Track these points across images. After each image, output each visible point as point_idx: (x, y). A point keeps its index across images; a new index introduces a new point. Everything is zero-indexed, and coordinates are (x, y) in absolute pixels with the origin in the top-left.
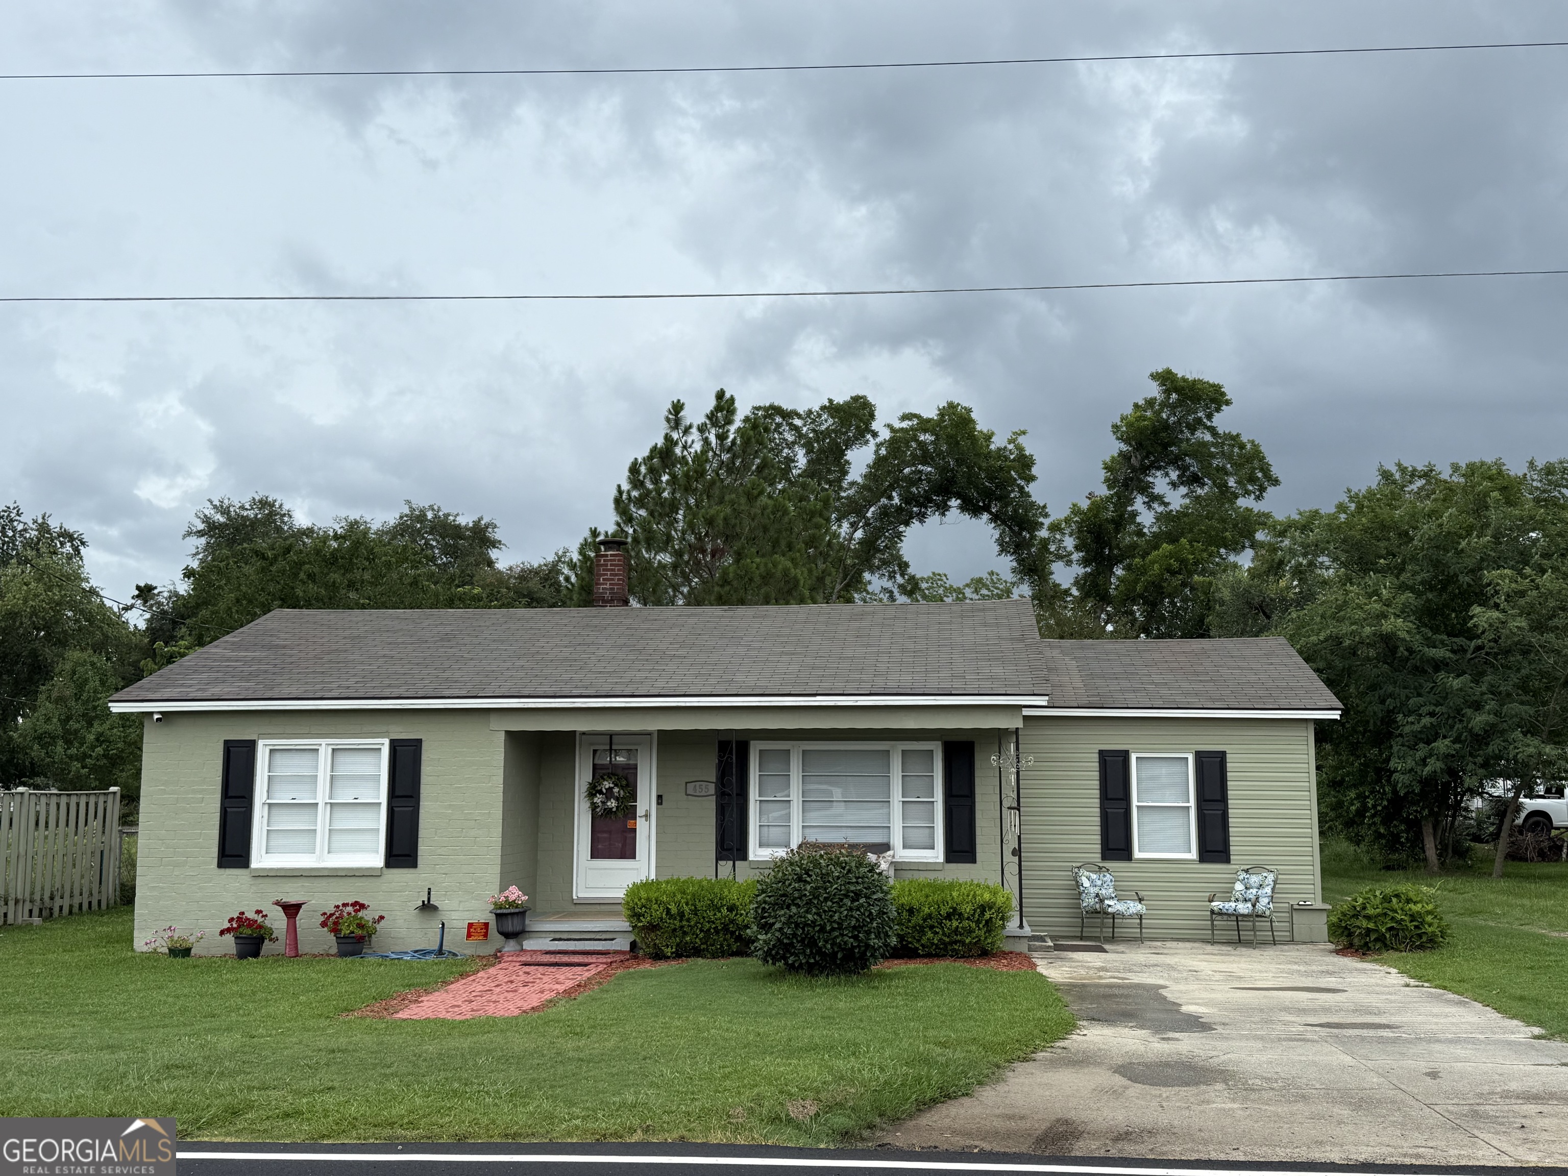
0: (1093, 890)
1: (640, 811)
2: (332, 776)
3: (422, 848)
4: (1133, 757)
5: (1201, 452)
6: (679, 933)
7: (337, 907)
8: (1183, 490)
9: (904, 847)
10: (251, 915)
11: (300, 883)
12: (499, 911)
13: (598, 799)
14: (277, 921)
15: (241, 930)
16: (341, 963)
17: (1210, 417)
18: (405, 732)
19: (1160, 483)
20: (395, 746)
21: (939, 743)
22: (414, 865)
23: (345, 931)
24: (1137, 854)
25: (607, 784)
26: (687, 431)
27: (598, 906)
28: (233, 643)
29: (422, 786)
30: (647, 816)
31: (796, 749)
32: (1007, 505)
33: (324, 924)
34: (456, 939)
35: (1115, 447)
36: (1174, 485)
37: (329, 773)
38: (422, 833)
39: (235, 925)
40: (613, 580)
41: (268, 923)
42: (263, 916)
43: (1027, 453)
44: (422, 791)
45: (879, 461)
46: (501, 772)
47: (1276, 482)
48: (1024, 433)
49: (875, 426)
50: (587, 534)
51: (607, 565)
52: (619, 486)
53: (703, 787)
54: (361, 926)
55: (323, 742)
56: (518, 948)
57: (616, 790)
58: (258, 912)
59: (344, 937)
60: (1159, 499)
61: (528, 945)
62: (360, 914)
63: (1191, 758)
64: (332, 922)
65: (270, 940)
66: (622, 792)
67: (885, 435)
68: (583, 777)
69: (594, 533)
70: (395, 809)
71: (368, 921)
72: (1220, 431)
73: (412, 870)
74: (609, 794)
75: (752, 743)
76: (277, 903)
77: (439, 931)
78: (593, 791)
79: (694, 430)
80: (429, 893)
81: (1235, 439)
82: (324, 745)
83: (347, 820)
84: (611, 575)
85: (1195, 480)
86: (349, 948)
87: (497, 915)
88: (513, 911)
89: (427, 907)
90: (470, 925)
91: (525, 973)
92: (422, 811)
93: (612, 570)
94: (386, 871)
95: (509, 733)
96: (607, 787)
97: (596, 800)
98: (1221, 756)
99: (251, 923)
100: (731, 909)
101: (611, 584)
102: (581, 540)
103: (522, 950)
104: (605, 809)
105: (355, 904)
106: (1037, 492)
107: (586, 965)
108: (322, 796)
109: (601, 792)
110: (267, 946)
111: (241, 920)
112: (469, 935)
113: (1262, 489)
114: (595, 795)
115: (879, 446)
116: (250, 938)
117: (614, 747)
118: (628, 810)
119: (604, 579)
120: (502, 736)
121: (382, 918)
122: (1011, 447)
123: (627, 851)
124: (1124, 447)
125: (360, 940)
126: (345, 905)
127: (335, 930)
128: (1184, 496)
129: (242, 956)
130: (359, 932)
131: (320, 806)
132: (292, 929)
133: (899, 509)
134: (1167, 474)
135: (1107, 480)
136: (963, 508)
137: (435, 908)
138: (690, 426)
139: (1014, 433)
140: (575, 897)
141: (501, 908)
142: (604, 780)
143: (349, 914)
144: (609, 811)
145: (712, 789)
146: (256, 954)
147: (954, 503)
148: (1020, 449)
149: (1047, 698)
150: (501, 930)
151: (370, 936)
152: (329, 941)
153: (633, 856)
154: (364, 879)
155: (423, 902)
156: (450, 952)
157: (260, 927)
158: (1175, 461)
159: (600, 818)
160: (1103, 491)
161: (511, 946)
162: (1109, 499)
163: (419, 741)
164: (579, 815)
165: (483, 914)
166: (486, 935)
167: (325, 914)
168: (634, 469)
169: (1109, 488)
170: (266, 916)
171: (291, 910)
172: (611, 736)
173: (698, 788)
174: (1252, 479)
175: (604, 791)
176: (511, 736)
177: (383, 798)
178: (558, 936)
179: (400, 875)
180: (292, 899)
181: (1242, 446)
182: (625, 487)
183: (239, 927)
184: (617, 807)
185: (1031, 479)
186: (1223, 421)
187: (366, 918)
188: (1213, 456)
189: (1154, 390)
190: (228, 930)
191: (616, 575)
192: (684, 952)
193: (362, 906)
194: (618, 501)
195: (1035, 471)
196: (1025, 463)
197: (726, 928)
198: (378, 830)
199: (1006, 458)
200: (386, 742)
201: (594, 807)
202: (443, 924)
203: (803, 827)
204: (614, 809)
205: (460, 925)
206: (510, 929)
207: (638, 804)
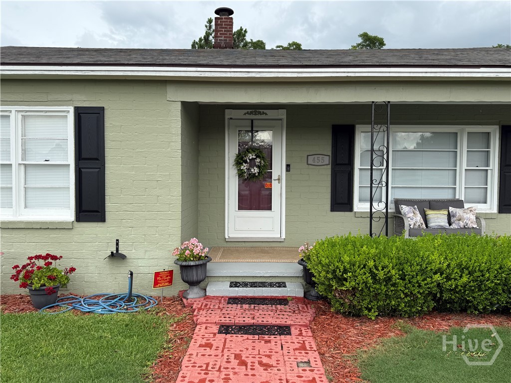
1: (275, 176)
2: (23, 140)
3: (110, 205)
7: (30, 259)
12: (184, 264)
13: (244, 167)
18: (88, 99)
20: (79, 113)
21: (497, 127)
22: (103, 219)
23: (37, 284)
25: (251, 156)
27: (243, 244)
29: (106, 150)
30: (279, 180)
33: (16, 277)
34: (144, 286)
37: (20, 137)
38: (109, 192)
44: (106, 154)
46: (179, 139)
51: (222, 25)
53: (320, 159)
54: (52, 278)
55: (12, 108)
56: (202, 293)
57: (258, 160)
59: (35, 290)
61: (210, 291)
62: (52, 266)
64: (23, 275)
66: (262, 162)
68: (231, 152)
70: (82, 170)
71: (60, 273)
73: (100, 224)
74: (252, 163)
75: (357, 126)
77: (128, 277)
78: (240, 161)
80: (117, 244)
82: (13, 112)
83: (39, 179)
86: (42, 299)
87: (182, 267)
88: (197, 263)
89: (116, 256)
90: (157, 274)
92: (107, 172)
94: (77, 225)
95: (184, 104)
96: (251, 158)
97: (242, 167)
101: (224, 37)
103: (206, 297)
104: (250, 174)
105: (48, 256)
108: (15, 158)
109: (246, 162)
112: (156, 283)
114: (241, 164)
117: (254, 129)
118: (266, 173)
119: (220, 34)
120: (179, 106)
121: (73, 270)
123: (265, 204)
125: (53, 291)
126: (37, 258)
127: (26, 283)
130: (50, 284)
131: (14, 167)
137: (123, 257)
140: (227, 237)
141: (185, 260)
142: (249, 152)
143: (41, 266)
144: (252, 176)
145: (327, 160)
150: (185, 278)
151: (61, 288)
153: (270, 208)
154: (57, 231)
155: (112, 253)
156: (138, 296)
159: (245, 179)
161: (194, 294)
163: (102, 110)
164: (229, 178)
165: (166, 261)
166: (170, 282)
167: (17, 266)
172: (252, 120)
173: (316, 159)
175: (248, 161)
177: (71, 160)
179: (90, 229)
184: (259, 173)
187: (58, 270)
193: (55, 258)
198: (68, 188)
200: (71, 109)
201: (241, 174)
202: (132, 274)
204: (257, 175)
205: (146, 270)
206: (195, 278)
207: (272, 171)
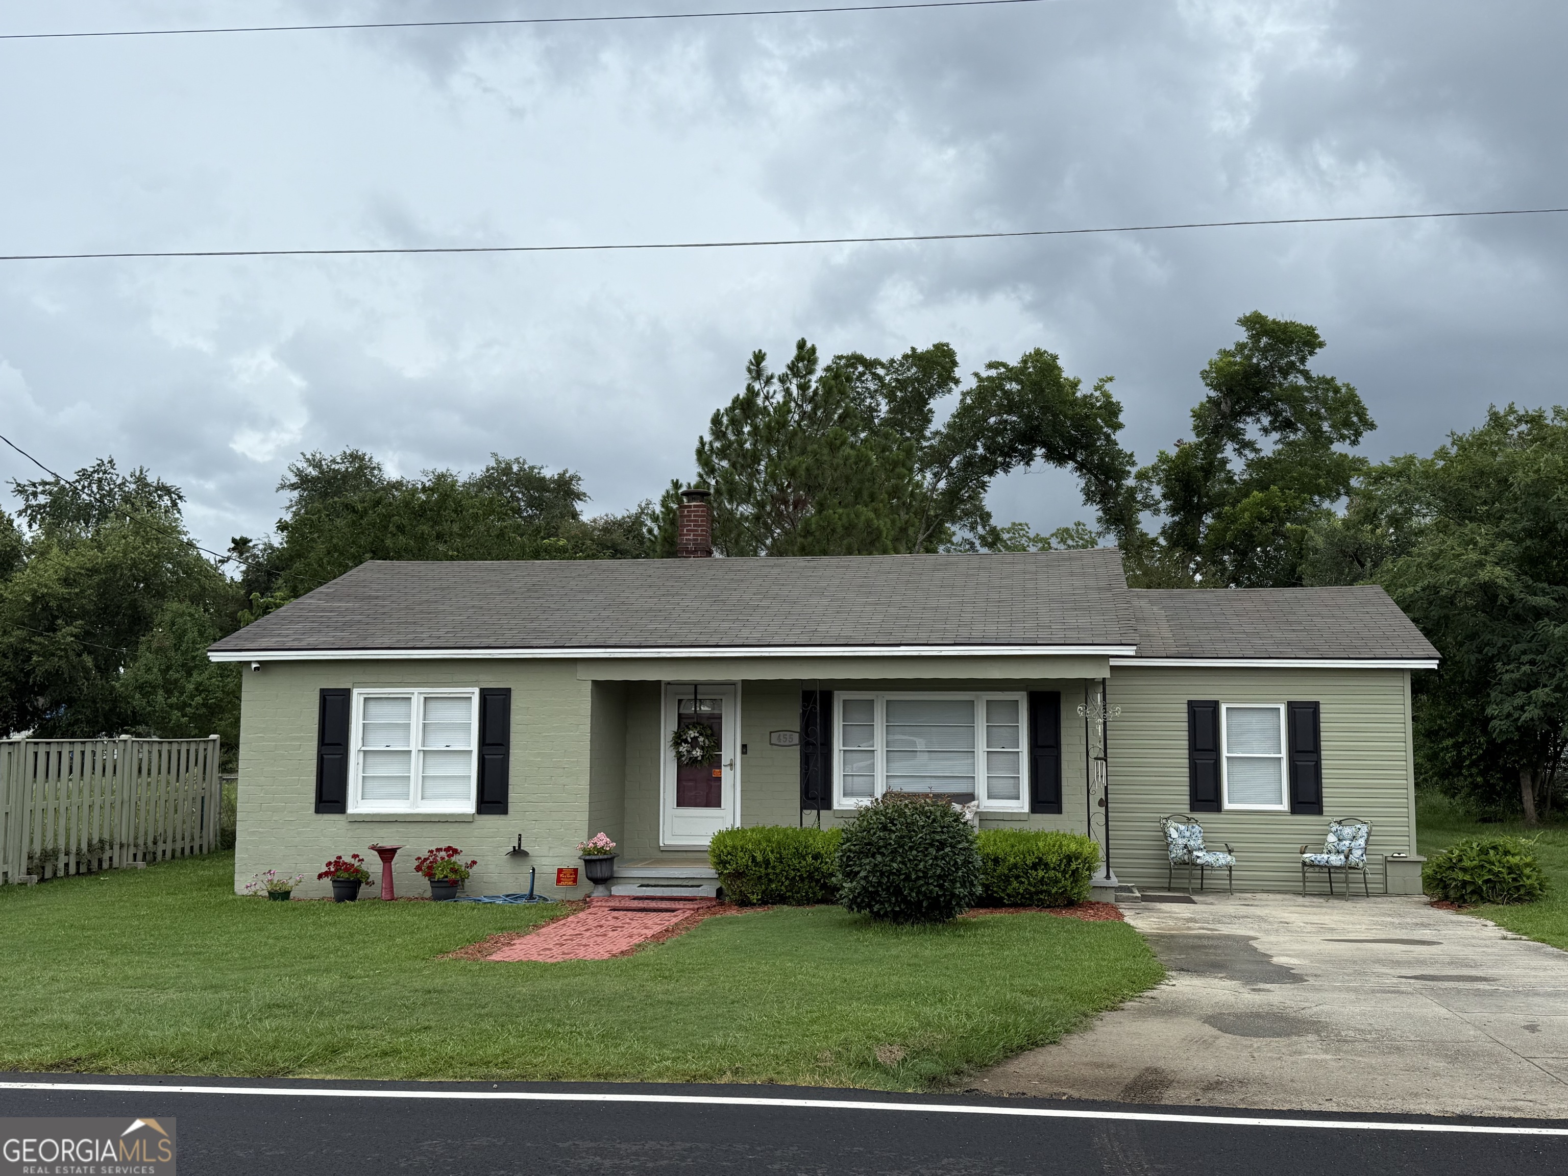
0: (1181, 842)
1: (725, 760)
2: (424, 725)
3: (513, 796)
4: (1223, 708)
5: (1294, 396)
6: (764, 881)
7: (431, 852)
8: (1276, 436)
9: (989, 797)
10: (347, 859)
11: (394, 828)
12: (587, 858)
13: (683, 748)
14: (373, 865)
15: (338, 874)
16: (436, 907)
17: (1303, 360)
18: (494, 682)
19: (1251, 429)
20: (485, 695)
21: (1025, 693)
22: (505, 811)
23: (439, 876)
24: (1227, 805)
25: (692, 734)
26: (768, 381)
27: (684, 854)
28: (327, 594)
29: (511, 734)
30: (732, 765)
31: (880, 699)
32: (1092, 454)
33: (418, 869)
34: (546, 885)
35: (1203, 393)
36: (1266, 431)
37: (421, 722)
38: (512, 780)
39: (332, 869)
40: (697, 531)
41: (364, 867)
42: (359, 860)
43: (1114, 400)
44: (511, 740)
45: (965, 411)
46: (588, 721)
47: (1372, 426)
48: (1111, 379)
49: (958, 372)
50: (669, 486)
51: (690, 516)
52: (701, 438)
53: (788, 737)
54: (454, 871)
55: (416, 690)
56: (607, 893)
57: (701, 739)
58: (355, 856)
59: (438, 881)
60: (1250, 445)
61: (617, 890)
62: (453, 859)
63: (1283, 708)
64: (426, 867)
65: (367, 883)
66: (707, 741)
67: (969, 383)
68: (668, 727)
69: (676, 485)
70: (486, 757)
71: (461, 866)
72: (1314, 374)
73: (502, 817)
74: (694, 743)
75: (836, 692)
76: (373, 848)
77: (529, 876)
78: (678, 740)
79: (775, 380)
80: (520, 839)
81: (1329, 383)
82: (416, 694)
83: (438, 769)
84: (695, 526)
85: (1288, 425)
86: (443, 892)
87: (586, 861)
88: (601, 857)
89: (518, 853)
90: (560, 871)
91: (615, 918)
92: (512, 759)
93: (696, 521)
94: (477, 817)
95: (595, 682)
96: (692, 736)
97: (681, 749)
98: (1315, 707)
99: (348, 867)
100: (815, 857)
101: (694, 535)
102: (664, 493)
103: (611, 896)
104: (690, 758)
105: (448, 849)
106: (1123, 440)
107: (673, 911)
108: (415, 744)
109: (686, 741)
110: (363, 890)
111: (338, 863)
112: (559, 881)
113: (1358, 434)
114: (680, 744)
115: (964, 394)
116: (347, 881)
117: (699, 697)
118: (713, 759)
119: (687, 530)
120: (588, 687)
121: (474, 862)
122: (1097, 394)
123: (712, 800)
124: (1213, 394)
125: (454, 884)
126: (438, 850)
127: (430, 874)
128: (1276, 443)
129: (339, 899)
130: (452, 876)
131: (413, 754)
132: (388, 872)
133: (983, 458)
134: (1258, 420)
135: (1196, 427)
136: (1048, 457)
137: (526, 854)
138: (772, 377)
139: (1102, 380)
140: (661, 844)
141: (589, 854)
142: (689, 729)
143: (443, 858)
144: (694, 760)
145: (796, 738)
146: (353, 897)
147: (1039, 451)
148: (1107, 396)
149: (1135, 648)
150: (590, 875)
151: (463, 880)
152: (423, 885)
153: (718, 804)
154: (457, 824)
155: (514, 847)
156: (540, 897)
157: (357, 871)
158: (1266, 406)
159: (685, 767)
160: (1191, 438)
161: (599, 892)
162: (1198, 446)
163: (509, 690)
164: (665, 763)
165: (572, 860)
166: (575, 881)
167: (419, 858)
168: (716, 420)
169: (1198, 435)
170: (363, 860)
171: (387, 854)
172: (696, 686)
173: (782, 738)
174: (1347, 424)
175: (689, 740)
176: (599, 686)
177: (474, 746)
178: (646, 882)
179: (491, 821)
180: (387, 844)
181: (1337, 390)
182: (708, 438)
183: (336, 870)
184: (702, 756)
185: (1118, 426)
186: (1316, 365)
187: (459, 863)
188: (1306, 400)
189: (1243, 335)
190: (326, 874)
191: (700, 526)
192: (770, 899)
193: (455, 851)
194: (700, 452)
195: (1122, 418)
196: (1111, 411)
197: (811, 876)
198: (470, 777)
199: (1093, 406)
200: (477, 691)
201: (679, 756)
202: (534, 870)
203: (887, 776)
204: (700, 758)
205: (550, 871)
206: (599, 875)
207: (722, 753)
